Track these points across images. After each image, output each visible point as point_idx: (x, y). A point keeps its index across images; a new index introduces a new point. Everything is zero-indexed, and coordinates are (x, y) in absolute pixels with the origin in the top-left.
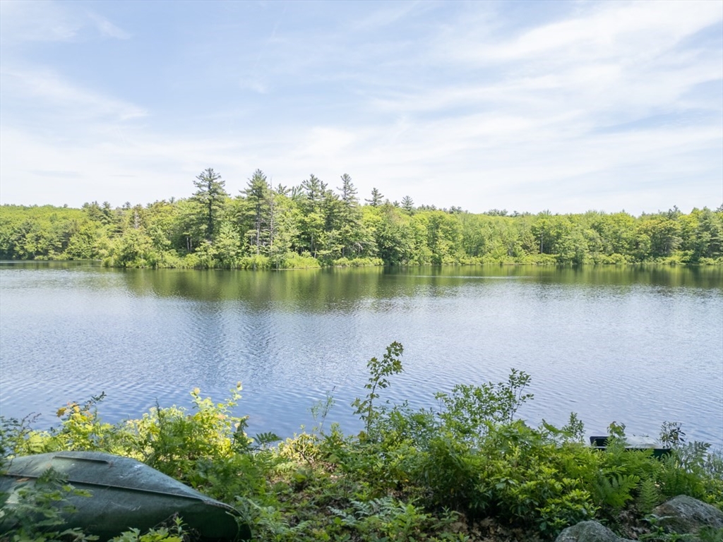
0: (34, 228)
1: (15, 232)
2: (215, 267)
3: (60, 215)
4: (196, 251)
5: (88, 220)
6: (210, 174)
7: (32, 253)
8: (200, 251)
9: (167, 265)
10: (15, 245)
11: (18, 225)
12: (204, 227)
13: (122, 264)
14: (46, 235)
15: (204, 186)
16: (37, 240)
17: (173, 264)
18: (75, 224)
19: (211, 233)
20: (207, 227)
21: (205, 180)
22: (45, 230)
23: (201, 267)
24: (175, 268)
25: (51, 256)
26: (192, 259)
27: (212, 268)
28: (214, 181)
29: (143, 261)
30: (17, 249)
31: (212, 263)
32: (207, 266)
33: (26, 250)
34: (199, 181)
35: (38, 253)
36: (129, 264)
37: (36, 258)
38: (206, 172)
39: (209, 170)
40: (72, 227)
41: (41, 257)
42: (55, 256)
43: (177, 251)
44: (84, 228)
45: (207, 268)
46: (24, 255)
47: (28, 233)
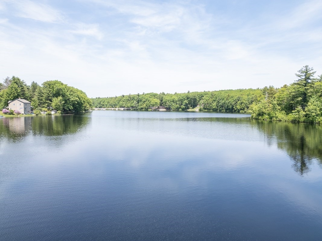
0: (240, 99)
1: (234, 101)
2: (304, 122)
3: (251, 93)
4: (293, 113)
5: (261, 95)
6: (306, 69)
7: (239, 109)
8: (295, 113)
9: (278, 119)
10: (234, 106)
11: (235, 98)
12: (300, 99)
13: (257, 117)
14: (244, 102)
15: (302, 76)
16: (241, 104)
17: (281, 119)
18: (256, 97)
19: (305, 102)
20: (301, 99)
21: (302, 72)
22: (244, 100)
23: (295, 122)
24: (281, 121)
25: (245, 111)
26: (292, 116)
27: (302, 122)
28: (308, 72)
29: (267, 116)
30: (234, 107)
31: (302, 119)
32: (299, 121)
33: (237, 108)
34: (299, 73)
35: (241, 109)
36: (260, 117)
37: (240, 111)
38: (304, 68)
39: (306, 67)
40: (255, 98)
41: (242, 111)
42: (247, 111)
43: (286, 112)
44: (260, 98)
45: (299, 122)
46: (237, 110)
47: (239, 101)
